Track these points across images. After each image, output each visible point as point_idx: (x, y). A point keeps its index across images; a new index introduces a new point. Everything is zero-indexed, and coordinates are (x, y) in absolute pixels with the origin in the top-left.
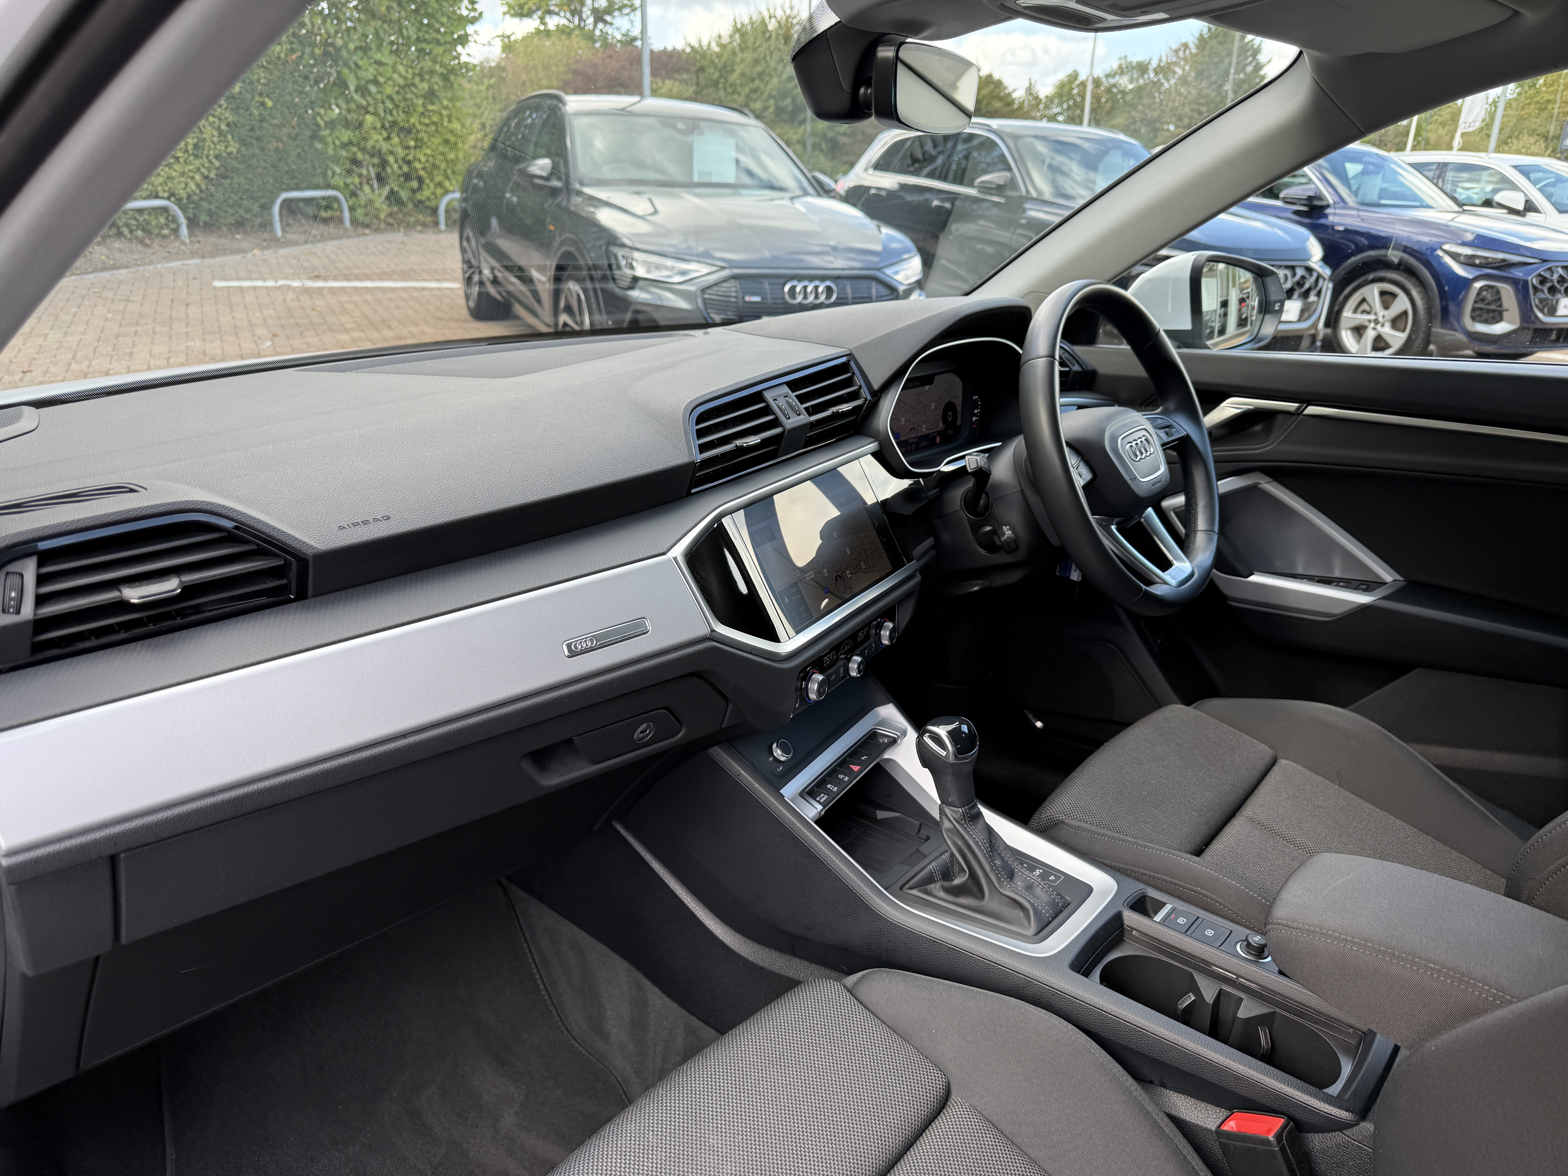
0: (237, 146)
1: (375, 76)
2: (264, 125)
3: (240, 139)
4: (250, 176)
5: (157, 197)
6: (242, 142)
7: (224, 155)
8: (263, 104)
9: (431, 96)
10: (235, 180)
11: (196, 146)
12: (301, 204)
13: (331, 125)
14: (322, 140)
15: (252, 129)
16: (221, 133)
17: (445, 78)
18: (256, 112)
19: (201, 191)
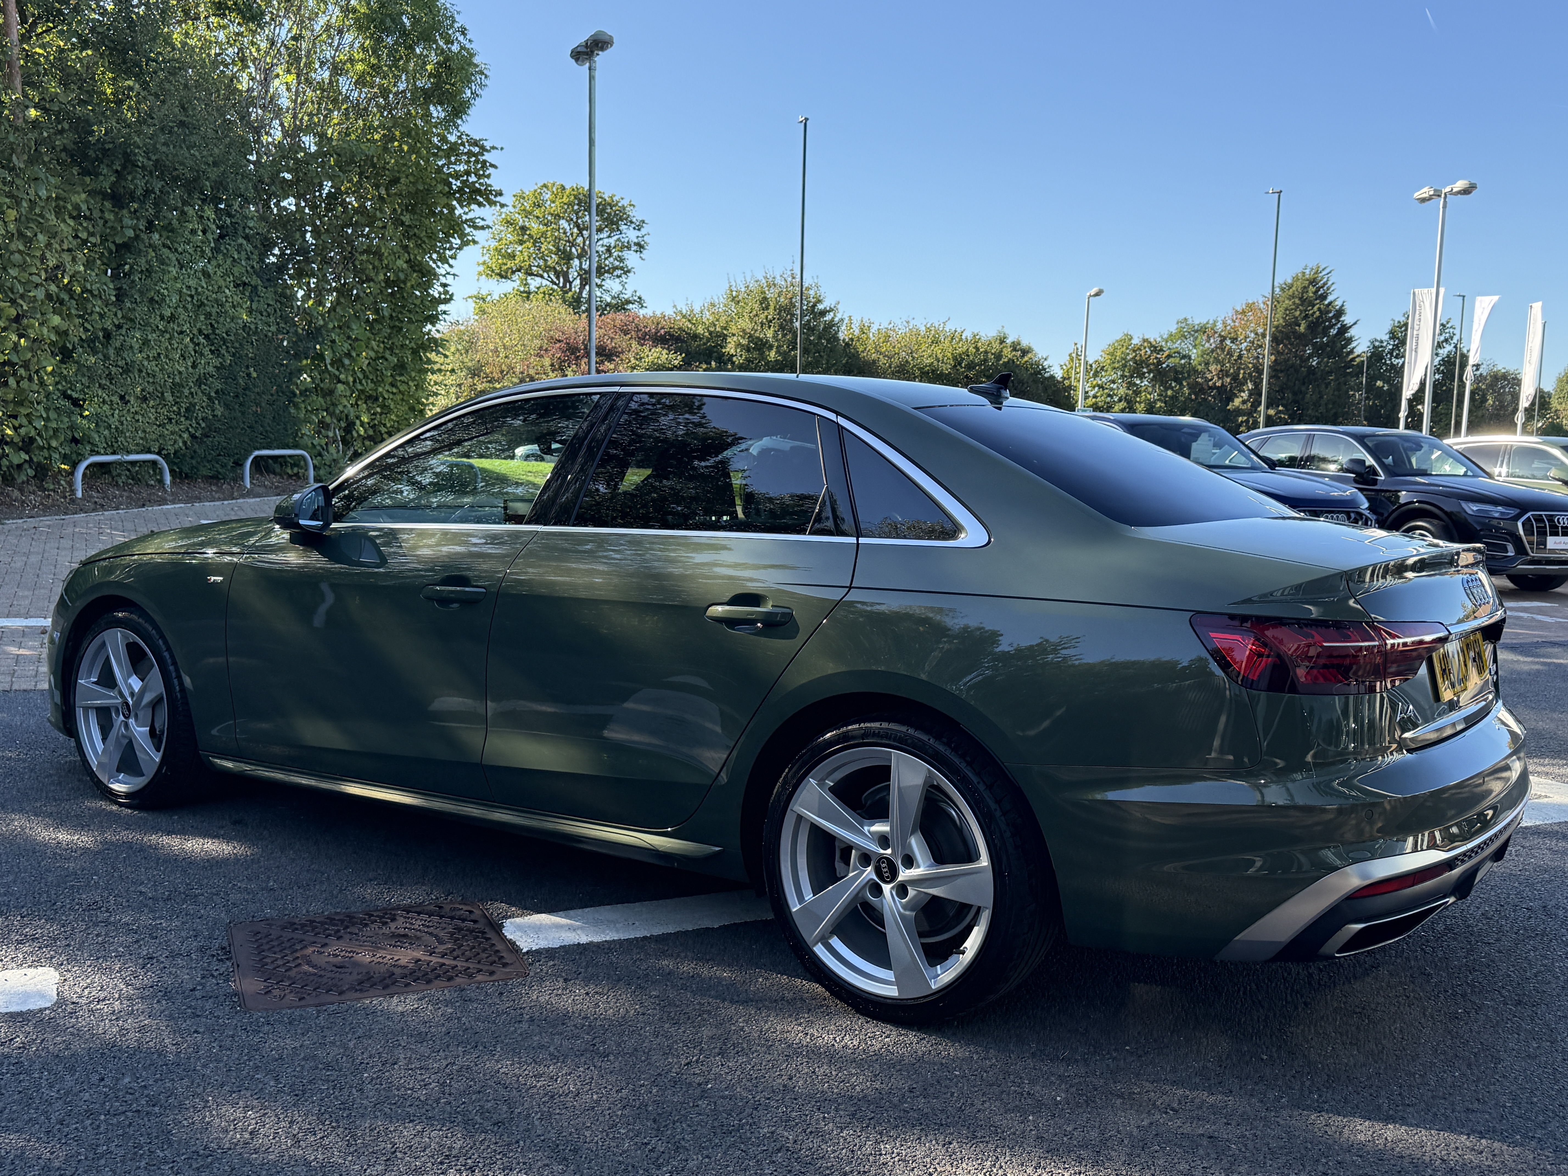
0: (222, 409)
1: (349, 350)
2: (247, 392)
3: (225, 404)
4: (229, 436)
5: (149, 451)
6: (227, 406)
7: (211, 417)
8: (249, 375)
9: (401, 367)
10: (217, 438)
11: (187, 410)
12: (270, 461)
13: (305, 392)
14: (296, 406)
15: (237, 396)
16: (210, 398)
17: (415, 352)
18: (241, 381)
19: (186, 448)
